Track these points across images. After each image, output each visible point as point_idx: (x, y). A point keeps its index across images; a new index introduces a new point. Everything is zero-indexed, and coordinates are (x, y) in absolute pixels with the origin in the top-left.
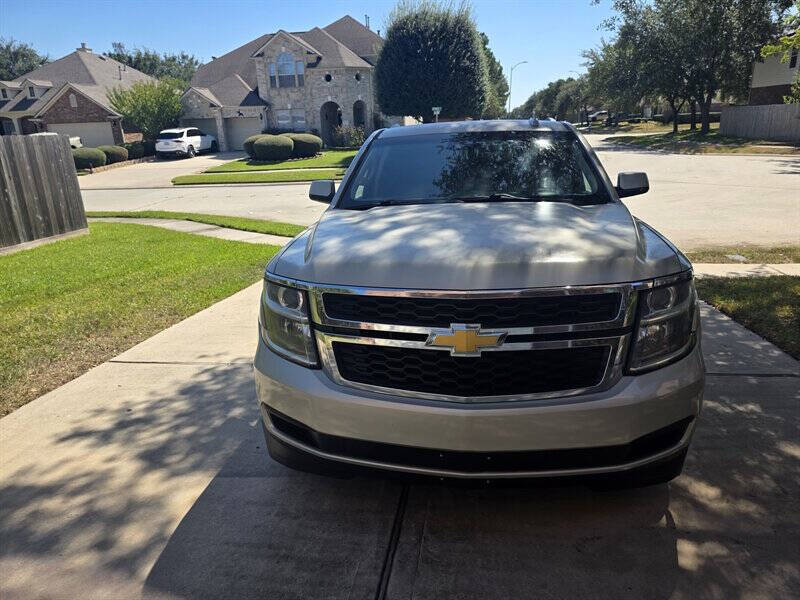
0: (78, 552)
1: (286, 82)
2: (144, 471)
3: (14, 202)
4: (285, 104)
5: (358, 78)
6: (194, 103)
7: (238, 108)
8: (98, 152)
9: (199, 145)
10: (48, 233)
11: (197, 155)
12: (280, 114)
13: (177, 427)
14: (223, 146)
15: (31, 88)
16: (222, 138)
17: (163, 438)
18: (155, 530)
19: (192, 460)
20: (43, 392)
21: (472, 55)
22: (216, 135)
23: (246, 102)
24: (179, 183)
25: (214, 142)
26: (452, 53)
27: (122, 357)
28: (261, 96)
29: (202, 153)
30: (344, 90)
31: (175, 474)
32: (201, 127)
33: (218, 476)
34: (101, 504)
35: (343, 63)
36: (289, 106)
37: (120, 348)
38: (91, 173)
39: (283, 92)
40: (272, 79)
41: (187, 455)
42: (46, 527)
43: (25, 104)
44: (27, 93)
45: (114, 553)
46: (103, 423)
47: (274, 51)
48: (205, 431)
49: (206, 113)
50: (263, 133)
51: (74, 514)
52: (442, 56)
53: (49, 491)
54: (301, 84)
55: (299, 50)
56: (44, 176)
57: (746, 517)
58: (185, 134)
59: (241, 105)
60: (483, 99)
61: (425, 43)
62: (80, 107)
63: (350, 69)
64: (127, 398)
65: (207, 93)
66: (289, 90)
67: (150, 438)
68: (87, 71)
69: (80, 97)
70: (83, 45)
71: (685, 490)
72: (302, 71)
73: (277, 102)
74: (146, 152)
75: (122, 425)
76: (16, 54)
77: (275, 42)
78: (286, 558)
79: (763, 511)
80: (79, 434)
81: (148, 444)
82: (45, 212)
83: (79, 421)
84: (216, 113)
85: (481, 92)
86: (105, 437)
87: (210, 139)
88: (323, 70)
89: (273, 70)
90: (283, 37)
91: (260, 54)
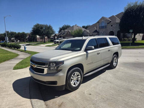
5: (119, 25)
28: (97, 31)
30: (115, 28)
35: (116, 22)
36: (103, 32)
40: (100, 27)
44: (64, 32)
47: (101, 21)
54: (106, 28)
55: (106, 20)
59: (93, 32)
62: (69, 34)
66: (103, 29)
70: (76, 24)
72: (106, 25)
73: (100, 32)
84: (88, 34)
88: (111, 24)
89: (100, 25)
90: (103, 18)
91: (98, 22)
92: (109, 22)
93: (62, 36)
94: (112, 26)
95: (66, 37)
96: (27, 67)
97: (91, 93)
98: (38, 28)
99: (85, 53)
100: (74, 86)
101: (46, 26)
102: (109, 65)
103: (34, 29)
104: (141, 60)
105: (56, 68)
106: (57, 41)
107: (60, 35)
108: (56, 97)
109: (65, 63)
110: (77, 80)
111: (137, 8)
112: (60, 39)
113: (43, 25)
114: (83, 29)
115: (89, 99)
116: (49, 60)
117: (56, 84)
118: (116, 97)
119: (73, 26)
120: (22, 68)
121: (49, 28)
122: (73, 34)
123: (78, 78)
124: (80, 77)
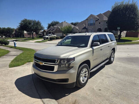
15: (54, 27)
30: (103, 25)
43: (53, 30)
49: (76, 31)
54: (94, 25)
55: (94, 18)
59: (82, 29)
62: (59, 30)
63: (105, 21)
66: (91, 26)
72: (94, 22)
73: (89, 28)
88: (99, 21)
89: (89, 22)
90: (91, 16)
91: (87, 19)
92: (97, 19)
93: (51, 32)
94: (100, 23)
95: (55, 33)
96: (23, 64)
97: (100, 89)
98: (26, 23)
99: (91, 49)
100: (83, 82)
101: (34, 22)
102: (108, 60)
103: (21, 24)
104: (132, 55)
105: (67, 65)
106: (47, 36)
107: (49, 31)
108: (66, 95)
109: (75, 59)
110: (85, 77)
111: (123, 8)
112: (50, 35)
113: (31, 21)
114: (73, 26)
115: (100, 95)
116: (59, 56)
117: (68, 82)
118: (125, 91)
119: (62, 22)
120: (19, 65)
121: (38, 24)
122: (63, 30)
123: (85, 74)
124: (87, 73)
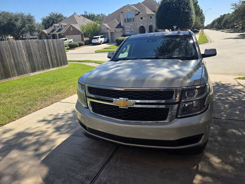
0: (30, 151)
1: (129, 20)
2: (54, 132)
3: (49, 58)
4: (128, 27)
5: (151, 18)
6: (103, 28)
7: (115, 29)
8: (77, 43)
9: (103, 41)
10: (58, 66)
11: (103, 43)
12: (127, 30)
13: (67, 121)
14: (110, 41)
15: (61, 26)
16: (110, 39)
17: (63, 124)
18: (50, 148)
19: (67, 130)
20: (41, 109)
21: (189, 7)
22: (108, 38)
23: (117, 27)
24: (96, 52)
25: (108, 39)
26: (182, 7)
27: (63, 101)
28: (121, 25)
29: (104, 43)
30: (146, 22)
31: (61, 134)
32: (104, 35)
33: (71, 136)
34: (41, 139)
35: (146, 13)
36: (130, 28)
37: (63, 98)
38: (75, 49)
39: (128, 24)
40: (125, 20)
41: (67, 129)
42: (26, 143)
43: (60, 30)
44: (60, 27)
45: (38, 152)
46: (50, 118)
47: (126, 11)
48: (74, 123)
49: (106, 31)
50: (122, 36)
51: (34, 141)
52: (178, 9)
53: (31, 134)
54: (133, 21)
55: (133, 10)
56: (57, 51)
57: (226, 171)
58: (100, 37)
59: (116, 28)
60: (192, 22)
61: (172, 5)
62: (73, 30)
63: (148, 15)
64: (59, 112)
65: (106, 25)
66: (129, 23)
67: (60, 123)
68: (75, 20)
69: (73, 28)
70: (75, 13)
71: (208, 158)
72: (134, 17)
73: (126, 27)
74: (89, 43)
75: (54, 119)
76: (58, 16)
77: (126, 8)
78: (77, 160)
79: (234, 170)
80: (44, 121)
81: (59, 125)
82: (57, 60)
83: (45, 117)
84: (109, 31)
85: (192, 20)
86: (49, 122)
87: (107, 39)
88: (140, 16)
92: (137, 13)
93: (57, 34)
94: (142, 18)
95: (66, 36)
107: (53, 33)
112: (64, 40)
119: (73, 16)
